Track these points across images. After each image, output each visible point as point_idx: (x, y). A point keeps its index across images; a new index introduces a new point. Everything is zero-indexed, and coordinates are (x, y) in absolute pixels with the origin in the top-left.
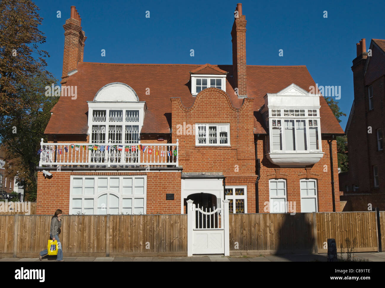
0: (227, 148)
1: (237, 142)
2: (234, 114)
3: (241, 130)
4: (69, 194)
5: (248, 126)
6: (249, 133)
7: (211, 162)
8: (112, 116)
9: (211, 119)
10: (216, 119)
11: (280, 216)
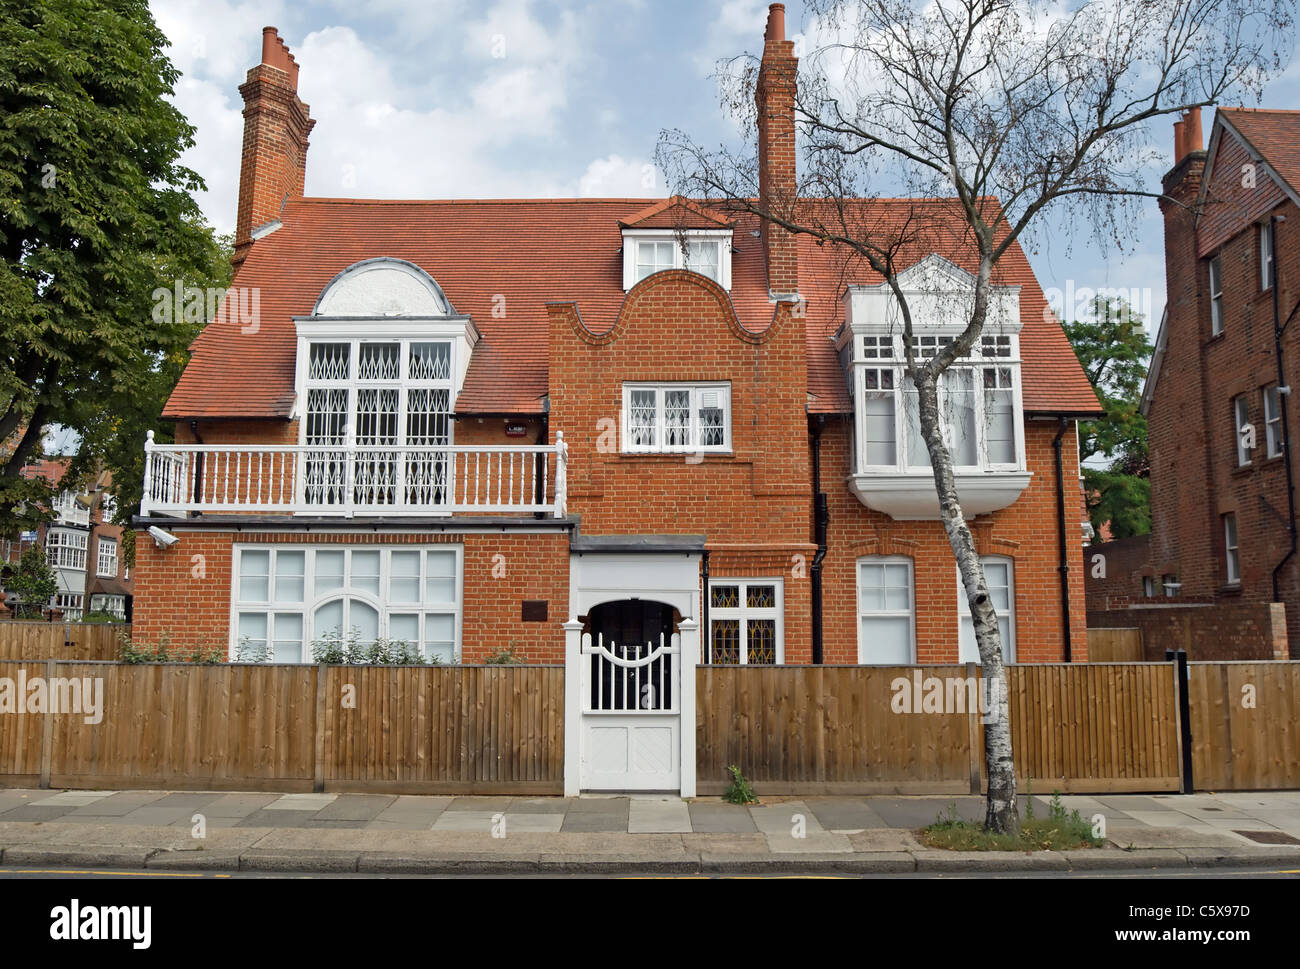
0: (722, 461)
1: (752, 440)
2: (743, 353)
3: (766, 402)
4: (229, 600)
5: (789, 391)
6: (792, 412)
7: (672, 504)
8: (368, 360)
9: (672, 369)
10: (688, 370)
11: (859, 676)
